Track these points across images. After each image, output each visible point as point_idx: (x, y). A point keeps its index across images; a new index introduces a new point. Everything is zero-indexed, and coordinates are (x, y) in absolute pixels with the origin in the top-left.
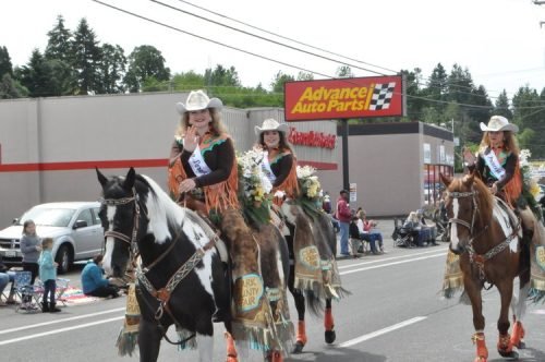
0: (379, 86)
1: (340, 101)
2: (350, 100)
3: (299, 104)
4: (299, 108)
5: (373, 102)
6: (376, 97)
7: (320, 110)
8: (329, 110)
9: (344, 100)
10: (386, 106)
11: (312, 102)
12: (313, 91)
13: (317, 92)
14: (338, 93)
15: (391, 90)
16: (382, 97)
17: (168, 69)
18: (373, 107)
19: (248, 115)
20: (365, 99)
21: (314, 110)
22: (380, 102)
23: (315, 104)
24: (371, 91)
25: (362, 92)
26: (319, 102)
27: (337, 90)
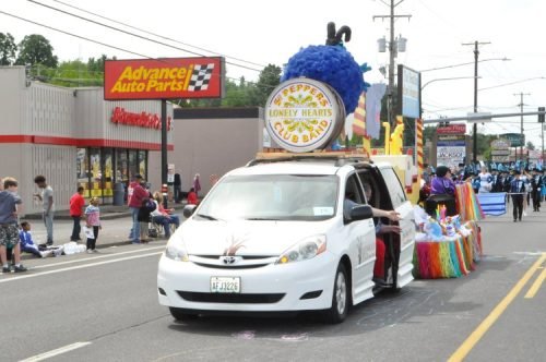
0: (198, 67)
1: (159, 81)
2: (169, 80)
3: (119, 83)
4: (119, 87)
5: (192, 83)
6: (194, 78)
7: (139, 90)
8: (148, 89)
9: (163, 80)
10: (204, 87)
11: (132, 81)
12: (133, 70)
13: (137, 71)
14: (158, 73)
15: (210, 71)
16: (200, 78)
17: (56, 57)
18: (192, 88)
19: (75, 94)
20: (184, 80)
21: (133, 90)
22: (199, 83)
23: (135, 83)
24: (190, 71)
25: (181, 72)
26: (138, 82)
27: (157, 70)
